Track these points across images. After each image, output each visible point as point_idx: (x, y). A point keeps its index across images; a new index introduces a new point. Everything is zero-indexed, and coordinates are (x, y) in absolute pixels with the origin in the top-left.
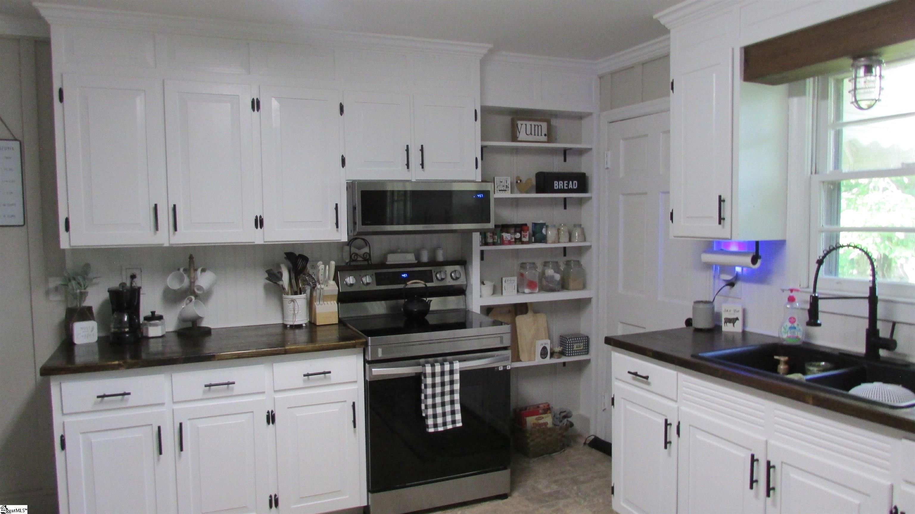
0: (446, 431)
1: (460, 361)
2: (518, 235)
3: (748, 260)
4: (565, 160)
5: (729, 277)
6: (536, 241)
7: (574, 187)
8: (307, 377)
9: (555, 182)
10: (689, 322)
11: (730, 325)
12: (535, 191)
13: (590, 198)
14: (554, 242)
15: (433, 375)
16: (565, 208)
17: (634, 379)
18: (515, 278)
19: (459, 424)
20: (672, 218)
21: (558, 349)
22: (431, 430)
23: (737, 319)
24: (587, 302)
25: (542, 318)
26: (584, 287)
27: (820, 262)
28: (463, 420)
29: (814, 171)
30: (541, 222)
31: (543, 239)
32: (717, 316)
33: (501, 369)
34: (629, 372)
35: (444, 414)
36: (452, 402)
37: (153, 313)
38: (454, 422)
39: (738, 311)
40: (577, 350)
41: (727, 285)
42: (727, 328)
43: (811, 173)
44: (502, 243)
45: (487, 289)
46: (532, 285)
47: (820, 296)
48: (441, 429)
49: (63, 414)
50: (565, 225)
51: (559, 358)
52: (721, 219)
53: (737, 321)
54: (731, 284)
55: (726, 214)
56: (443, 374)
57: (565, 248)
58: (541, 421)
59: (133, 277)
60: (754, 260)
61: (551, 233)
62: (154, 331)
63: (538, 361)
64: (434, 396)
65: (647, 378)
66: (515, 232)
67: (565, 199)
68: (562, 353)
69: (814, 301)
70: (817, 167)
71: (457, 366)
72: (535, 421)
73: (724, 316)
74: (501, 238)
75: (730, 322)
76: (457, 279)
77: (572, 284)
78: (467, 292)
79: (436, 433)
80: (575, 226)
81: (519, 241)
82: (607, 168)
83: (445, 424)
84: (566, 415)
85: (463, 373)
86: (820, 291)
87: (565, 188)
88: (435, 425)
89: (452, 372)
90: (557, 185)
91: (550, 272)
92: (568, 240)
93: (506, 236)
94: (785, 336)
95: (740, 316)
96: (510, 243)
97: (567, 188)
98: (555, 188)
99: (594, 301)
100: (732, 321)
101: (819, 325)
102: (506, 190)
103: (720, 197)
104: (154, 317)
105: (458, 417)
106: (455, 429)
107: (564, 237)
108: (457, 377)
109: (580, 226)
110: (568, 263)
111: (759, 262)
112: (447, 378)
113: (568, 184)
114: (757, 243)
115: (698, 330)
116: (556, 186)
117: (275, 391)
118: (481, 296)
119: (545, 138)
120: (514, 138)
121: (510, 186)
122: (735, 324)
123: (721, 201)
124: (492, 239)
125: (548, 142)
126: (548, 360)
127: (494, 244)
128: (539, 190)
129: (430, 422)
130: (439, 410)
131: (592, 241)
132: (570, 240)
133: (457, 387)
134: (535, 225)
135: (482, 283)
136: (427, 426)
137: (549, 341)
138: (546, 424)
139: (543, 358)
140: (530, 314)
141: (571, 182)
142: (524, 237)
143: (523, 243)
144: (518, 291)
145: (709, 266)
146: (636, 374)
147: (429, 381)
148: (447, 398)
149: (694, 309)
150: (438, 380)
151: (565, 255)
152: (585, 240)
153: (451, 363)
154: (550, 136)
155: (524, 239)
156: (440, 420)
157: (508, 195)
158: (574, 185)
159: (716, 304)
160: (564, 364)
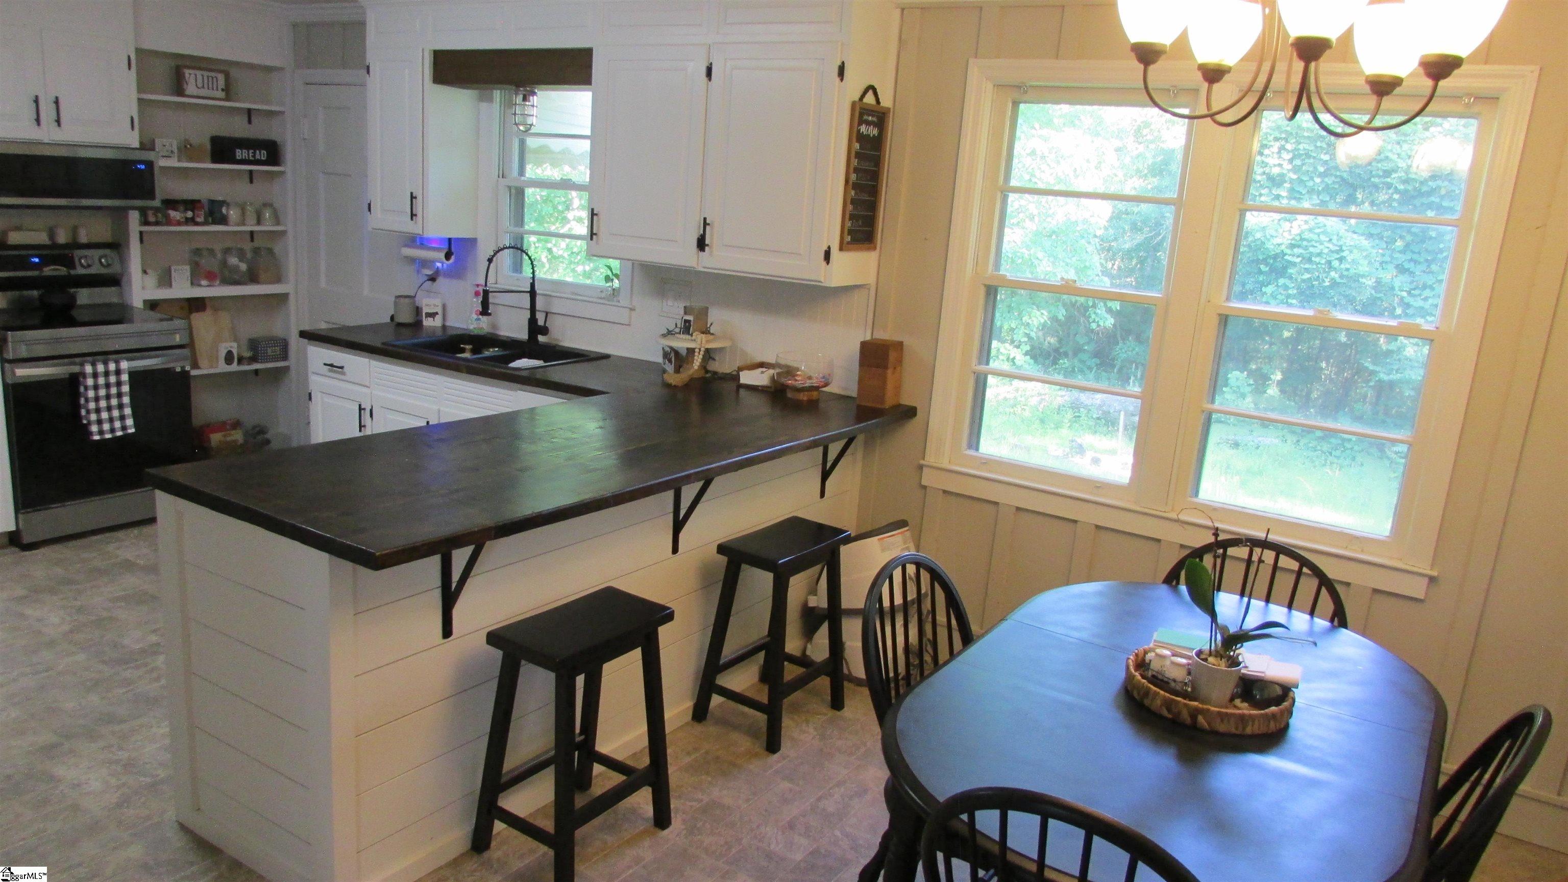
0: (116, 439)
1: (128, 359)
2: (190, 214)
3: (442, 256)
4: (250, 122)
5: (429, 272)
6: (215, 222)
7: (263, 158)
9: (237, 150)
10: (392, 318)
11: (430, 319)
12: (209, 158)
13: (282, 173)
14: (238, 225)
15: (95, 375)
16: (251, 182)
17: (330, 371)
18: (188, 268)
19: (132, 431)
20: (370, 210)
21: (247, 354)
22: (97, 438)
23: (437, 313)
24: (282, 298)
25: (225, 318)
26: (278, 280)
27: (490, 260)
28: (136, 425)
29: (501, 176)
30: (220, 198)
31: (223, 220)
32: (418, 310)
33: (178, 369)
34: (325, 364)
35: (111, 420)
36: (121, 406)
38: (124, 428)
39: (437, 306)
40: (272, 356)
41: (428, 280)
42: (427, 322)
43: (499, 177)
44: (169, 222)
45: (151, 280)
46: (211, 277)
47: (491, 290)
48: (108, 436)
50: (251, 204)
51: (249, 364)
52: (413, 215)
53: (437, 316)
54: (432, 279)
55: (418, 210)
56: (107, 374)
57: (252, 233)
58: (229, 439)
60: (448, 256)
61: (233, 214)
63: (222, 367)
64: (97, 399)
65: (342, 368)
66: (186, 210)
67: (251, 172)
68: (253, 359)
69: (486, 293)
70: (505, 172)
71: (124, 365)
72: (222, 439)
73: (425, 310)
74: (167, 217)
75: (430, 317)
76: (109, 265)
77: (263, 276)
78: (124, 282)
79: (103, 442)
80: (265, 205)
81: (192, 221)
82: (305, 139)
83: (113, 430)
84: (261, 431)
85: (133, 374)
86: (491, 286)
87: (251, 158)
88: (101, 432)
89: (118, 372)
90: (240, 154)
91: (233, 261)
92: (255, 222)
93: (174, 214)
94: (471, 327)
95: (439, 310)
96: (179, 223)
97: (253, 159)
98: (238, 158)
99: (292, 298)
100: (432, 315)
101: (490, 314)
102: (170, 157)
103: (412, 194)
105: (130, 422)
106: (126, 437)
107: (251, 218)
108: (125, 377)
109: (271, 205)
110: (256, 251)
111: (453, 258)
112: (113, 379)
113: (254, 154)
114: (450, 239)
115: (400, 325)
116: (239, 156)
118: (143, 288)
119: (221, 94)
120: (180, 92)
121: (176, 151)
122: (435, 318)
123: (413, 197)
124: (155, 218)
125: (227, 99)
126: (234, 367)
127: (157, 223)
128: (215, 160)
129: (94, 428)
130: (105, 415)
131: (288, 225)
132: (259, 222)
133: (126, 388)
134: (212, 202)
135: (145, 272)
136: (91, 434)
137: (235, 345)
138: (235, 441)
139: (228, 364)
140: (209, 312)
141: (258, 152)
142: (198, 216)
143: (197, 224)
144: (192, 284)
145: (412, 260)
146: (331, 365)
147: (90, 382)
148: (114, 402)
149: (396, 304)
150: (101, 381)
151: (252, 240)
152: (278, 223)
153: (117, 362)
154: (229, 92)
155: (199, 220)
156: (106, 427)
157: (173, 163)
158: (262, 155)
159: (417, 299)
160: (256, 372)
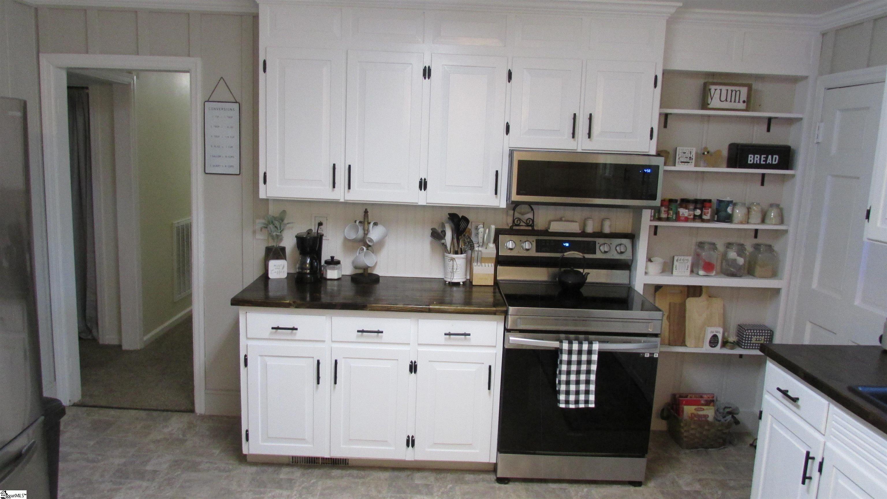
0: (578, 410)
1: (601, 342)
2: (698, 212)
4: (768, 130)
6: (719, 221)
7: (774, 163)
8: (448, 336)
9: (750, 156)
12: (725, 163)
13: (793, 176)
14: (741, 223)
15: (570, 352)
16: (762, 184)
17: (782, 397)
18: (690, 258)
19: (592, 406)
20: (868, 217)
21: (732, 338)
22: (562, 406)
24: (776, 292)
25: (717, 304)
26: (774, 274)
28: (596, 402)
30: (728, 199)
31: (729, 219)
33: (647, 355)
34: (778, 389)
35: (577, 393)
36: (588, 382)
37: (332, 258)
38: (587, 402)
40: (756, 344)
44: (678, 219)
45: (654, 268)
46: (708, 267)
48: (572, 406)
49: (248, 338)
50: (758, 204)
51: (732, 348)
56: (580, 352)
57: (756, 231)
58: (701, 413)
59: (320, 224)
61: (739, 213)
62: (332, 274)
63: (706, 349)
64: (569, 373)
65: (795, 400)
66: (695, 208)
67: (763, 175)
68: (738, 344)
71: (596, 346)
72: (695, 412)
74: (677, 213)
76: (622, 253)
77: (758, 270)
78: (633, 269)
79: (567, 410)
80: (771, 205)
81: (700, 218)
82: (818, 143)
83: (577, 402)
84: (732, 413)
85: (601, 354)
87: (762, 163)
88: (567, 402)
89: (590, 352)
91: (732, 255)
92: (759, 220)
93: (684, 212)
96: (686, 220)
97: (764, 163)
98: (749, 162)
99: (783, 293)
102: (689, 162)
104: (333, 262)
105: (592, 397)
106: (587, 409)
107: (756, 217)
108: (595, 357)
109: (778, 206)
110: (757, 247)
112: (584, 357)
113: (767, 158)
116: (751, 161)
117: (419, 344)
118: (646, 273)
119: (743, 106)
120: (704, 105)
121: (694, 158)
124: (666, 215)
125: (746, 110)
126: (718, 350)
127: (668, 219)
128: (729, 166)
129: (562, 397)
130: (573, 387)
131: (791, 226)
132: (763, 221)
133: (594, 367)
134: (720, 202)
135: (649, 260)
136: (559, 401)
137: (721, 330)
138: (706, 416)
139: (712, 347)
140: (704, 296)
141: (770, 157)
142: (705, 215)
143: (703, 221)
144: (692, 271)
146: (785, 393)
147: (565, 357)
148: (583, 377)
150: (574, 358)
151: (756, 237)
152: (782, 222)
153: (591, 343)
154: (749, 104)
155: (704, 217)
156: (572, 398)
157: (691, 167)
158: (775, 159)
160: (741, 356)
